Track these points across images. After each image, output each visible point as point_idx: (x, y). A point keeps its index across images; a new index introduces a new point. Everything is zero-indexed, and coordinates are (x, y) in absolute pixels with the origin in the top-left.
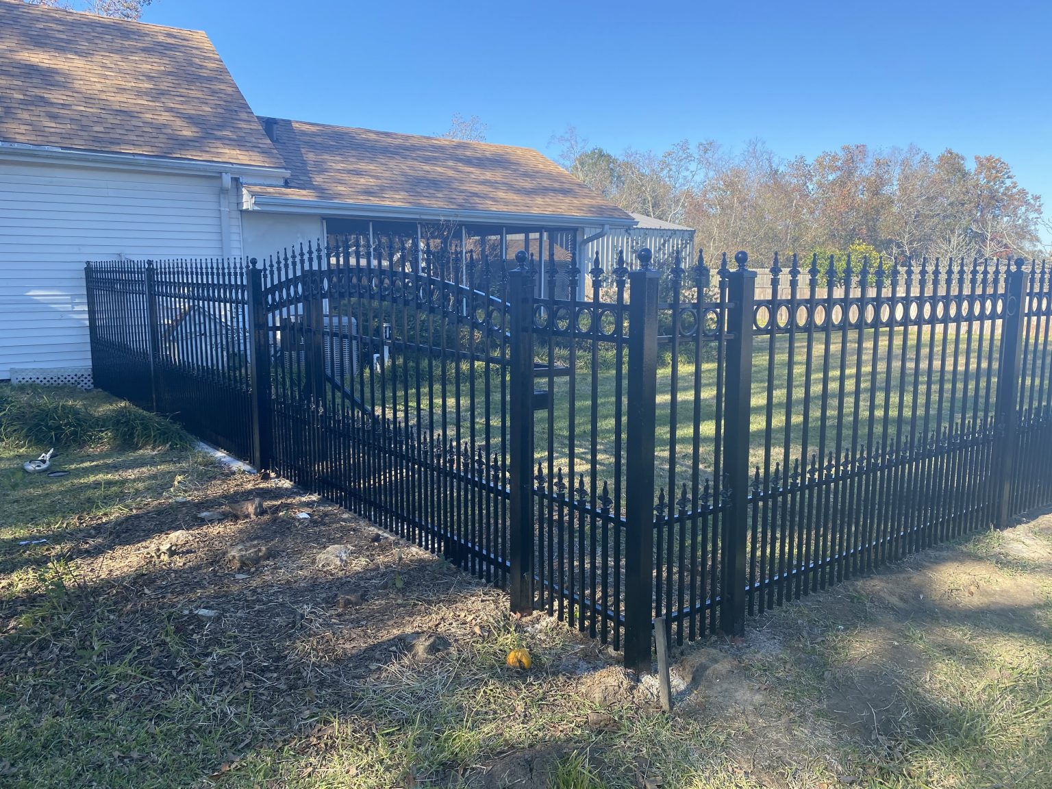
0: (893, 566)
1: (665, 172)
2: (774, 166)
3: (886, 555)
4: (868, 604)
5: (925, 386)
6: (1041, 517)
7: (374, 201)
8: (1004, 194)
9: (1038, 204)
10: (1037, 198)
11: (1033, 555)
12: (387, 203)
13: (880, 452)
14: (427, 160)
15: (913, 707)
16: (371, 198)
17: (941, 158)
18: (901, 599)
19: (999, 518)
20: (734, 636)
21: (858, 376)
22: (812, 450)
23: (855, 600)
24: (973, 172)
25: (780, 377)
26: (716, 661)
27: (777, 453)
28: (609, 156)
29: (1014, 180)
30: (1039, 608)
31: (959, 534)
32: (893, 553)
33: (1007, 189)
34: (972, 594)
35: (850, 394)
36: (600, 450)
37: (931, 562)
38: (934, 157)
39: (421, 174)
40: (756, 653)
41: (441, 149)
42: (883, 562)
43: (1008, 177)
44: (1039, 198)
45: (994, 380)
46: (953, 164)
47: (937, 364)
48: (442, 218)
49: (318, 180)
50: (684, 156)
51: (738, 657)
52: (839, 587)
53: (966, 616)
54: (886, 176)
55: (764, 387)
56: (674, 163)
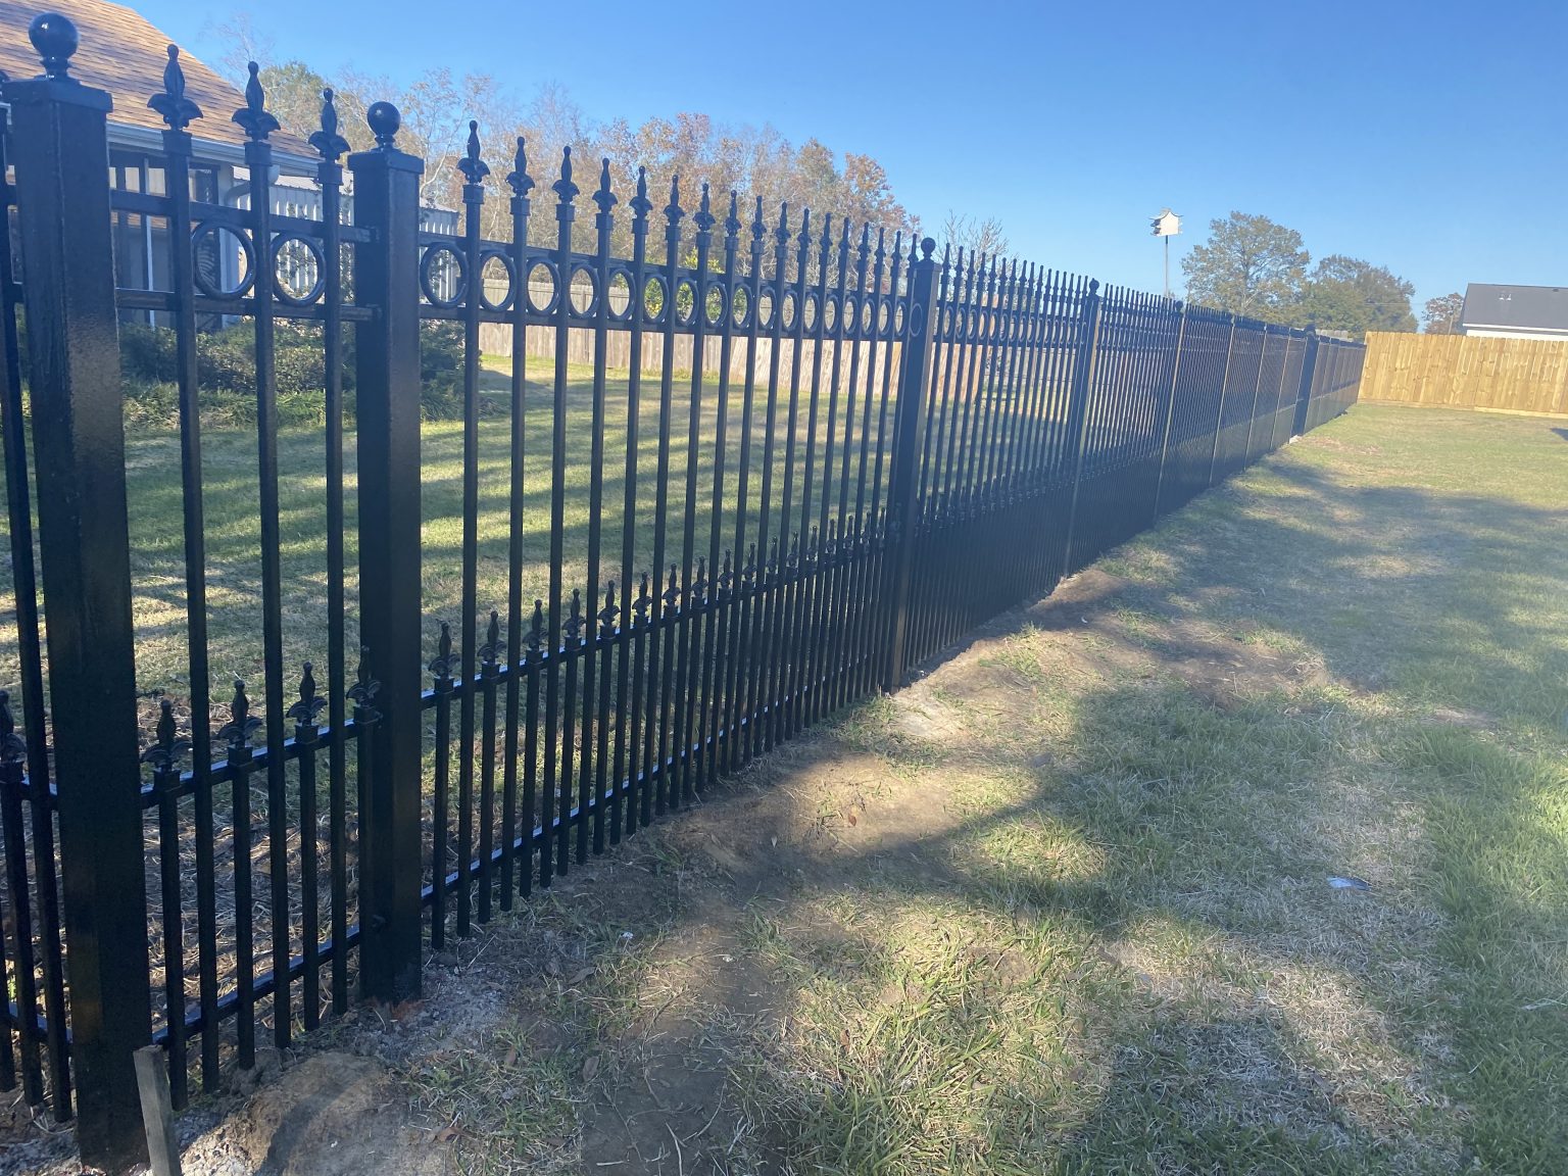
0: (728, 783)
1: (413, 114)
2: (582, 130)
3: (718, 762)
4: (681, 875)
5: (783, 465)
6: (942, 666)
8: (878, 210)
9: (916, 228)
10: (915, 220)
11: (936, 734)
13: (706, 577)
15: (755, 1111)
17: (805, 151)
18: (741, 852)
19: (889, 674)
20: (396, 1004)
21: (693, 448)
22: (609, 568)
23: (658, 868)
24: (843, 175)
25: (576, 446)
26: (335, 1088)
27: (536, 577)
28: (317, 78)
29: (890, 192)
30: (954, 836)
31: (833, 709)
32: (729, 757)
33: (881, 203)
34: (853, 821)
35: (677, 475)
36: (212, 578)
37: (791, 767)
38: (796, 147)
40: (438, 1038)
42: (712, 780)
43: (883, 188)
45: (887, 457)
46: (818, 161)
47: (802, 433)
50: (443, 93)
51: (395, 1062)
52: (630, 844)
53: (847, 871)
54: (735, 168)
55: (547, 462)
56: (428, 102)
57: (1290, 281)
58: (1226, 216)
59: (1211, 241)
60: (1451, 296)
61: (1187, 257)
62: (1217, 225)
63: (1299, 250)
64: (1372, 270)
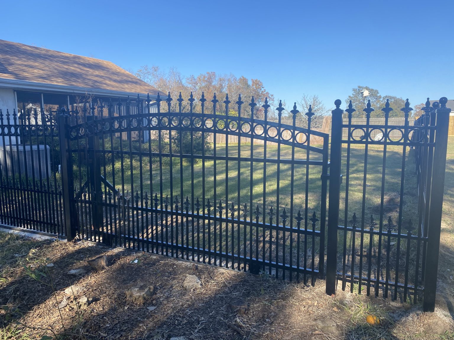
7: (48, 82)
8: (262, 94)
10: (272, 95)
12: (55, 83)
14: (64, 63)
16: (45, 80)
17: (240, 79)
24: (251, 85)
29: (265, 88)
33: (262, 92)
38: (238, 79)
39: (65, 70)
41: (67, 58)
43: (263, 88)
44: (273, 95)
46: (244, 81)
48: (86, 93)
49: (10, 69)
50: (146, 72)
54: (223, 86)
56: (142, 75)
57: (377, 104)
58: (357, 88)
59: (353, 94)
60: (421, 104)
61: (347, 99)
62: (354, 90)
63: (378, 95)
64: (398, 99)
